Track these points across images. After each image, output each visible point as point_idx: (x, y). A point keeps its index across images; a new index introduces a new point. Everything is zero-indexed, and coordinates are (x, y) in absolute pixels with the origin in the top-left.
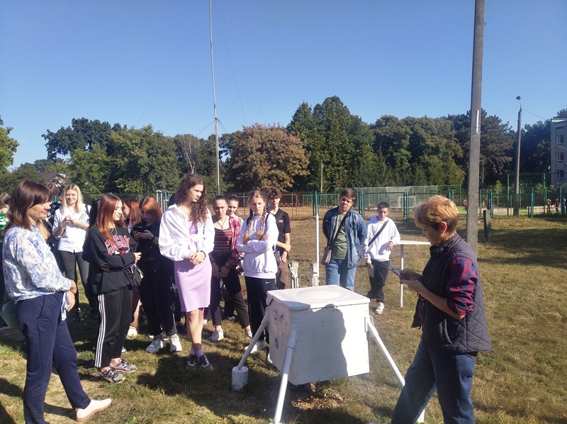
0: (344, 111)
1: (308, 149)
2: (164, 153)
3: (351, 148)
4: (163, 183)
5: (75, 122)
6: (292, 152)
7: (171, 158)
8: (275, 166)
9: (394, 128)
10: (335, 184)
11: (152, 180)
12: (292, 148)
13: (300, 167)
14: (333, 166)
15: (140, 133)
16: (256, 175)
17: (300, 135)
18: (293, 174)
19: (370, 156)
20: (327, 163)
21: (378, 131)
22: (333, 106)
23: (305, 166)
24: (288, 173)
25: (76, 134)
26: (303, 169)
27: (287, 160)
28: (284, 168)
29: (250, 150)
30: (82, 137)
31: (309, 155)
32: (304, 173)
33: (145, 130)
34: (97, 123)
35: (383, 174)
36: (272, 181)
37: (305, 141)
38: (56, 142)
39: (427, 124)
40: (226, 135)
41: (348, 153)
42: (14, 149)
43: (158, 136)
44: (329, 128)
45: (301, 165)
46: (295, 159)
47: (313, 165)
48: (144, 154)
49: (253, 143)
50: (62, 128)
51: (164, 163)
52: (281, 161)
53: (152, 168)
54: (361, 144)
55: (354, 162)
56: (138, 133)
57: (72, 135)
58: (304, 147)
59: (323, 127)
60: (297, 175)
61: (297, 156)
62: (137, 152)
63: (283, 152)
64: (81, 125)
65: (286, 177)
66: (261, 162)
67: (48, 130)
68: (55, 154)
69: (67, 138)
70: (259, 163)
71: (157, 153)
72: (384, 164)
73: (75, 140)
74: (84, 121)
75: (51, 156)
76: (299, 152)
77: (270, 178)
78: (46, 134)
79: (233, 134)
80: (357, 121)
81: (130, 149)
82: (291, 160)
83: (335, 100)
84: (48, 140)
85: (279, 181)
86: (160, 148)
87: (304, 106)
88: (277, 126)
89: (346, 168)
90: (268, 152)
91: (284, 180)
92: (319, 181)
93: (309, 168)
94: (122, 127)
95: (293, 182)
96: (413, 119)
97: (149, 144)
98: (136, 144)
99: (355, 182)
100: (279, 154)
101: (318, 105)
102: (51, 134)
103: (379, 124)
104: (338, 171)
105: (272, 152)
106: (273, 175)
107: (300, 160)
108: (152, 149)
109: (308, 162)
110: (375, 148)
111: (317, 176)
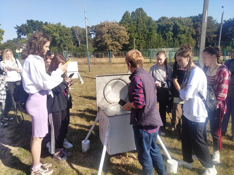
0: (144, 14)
1: (129, 32)
2: (67, 35)
3: (147, 31)
4: (67, 48)
5: (28, 21)
6: (122, 33)
7: (69, 37)
8: (114, 40)
9: (166, 22)
10: (140, 47)
11: (62, 46)
12: (122, 31)
13: (125, 40)
14: (139, 39)
15: (56, 26)
16: (106, 44)
17: (125, 26)
18: (122, 43)
19: (155, 35)
20: (137, 38)
21: (159, 23)
22: (140, 12)
23: (127, 40)
24: (120, 43)
25: (29, 27)
26: (126, 41)
27: (119, 37)
28: (118, 41)
29: (103, 33)
30: (31, 28)
31: (129, 35)
32: (127, 43)
33: (58, 24)
34: (37, 22)
35: (161, 43)
36: (113, 46)
37: (128, 28)
38: (21, 30)
39: (181, 20)
40: (93, 26)
41: (146, 34)
42: (2, 34)
43: (64, 27)
44: (138, 23)
45: (125, 39)
46: (123, 36)
47: (131, 39)
48: (58, 35)
49: (105, 30)
50: (23, 24)
51: (67, 39)
52: (117, 38)
53: (61, 41)
54: (152, 29)
55: (148, 38)
56: (55, 26)
57: (27, 27)
58: (127, 31)
59: (135, 22)
60: (124, 44)
61: (124, 35)
62: (55, 34)
63: (118, 33)
64: (31, 22)
65: (119, 44)
66: (108, 38)
67: (17, 25)
68: (21, 36)
69: (25, 28)
70: (107, 38)
71: (63, 35)
72: (161, 39)
73: (29, 29)
74: (32, 21)
75: (19, 37)
76: (125, 33)
77: (112, 45)
78: (16, 27)
79: (96, 26)
80: (150, 19)
81: (52, 33)
82: (121, 37)
83: (141, 9)
84: (17, 30)
85: (116, 46)
86: (65, 32)
87: (127, 12)
88: (115, 22)
89: (145, 40)
90: (111, 34)
91: (118, 46)
92: (133, 46)
93: (129, 40)
94: (48, 23)
95: (122, 47)
96: (175, 18)
97: (60, 30)
98: (54, 31)
99: (148, 47)
100: (116, 34)
101: (133, 12)
102: (18, 27)
103: (160, 21)
104: (142, 41)
105: (113, 33)
106: (113, 44)
107: (125, 37)
108: (61, 33)
109: (129, 38)
110: (158, 31)
111: (132, 44)
